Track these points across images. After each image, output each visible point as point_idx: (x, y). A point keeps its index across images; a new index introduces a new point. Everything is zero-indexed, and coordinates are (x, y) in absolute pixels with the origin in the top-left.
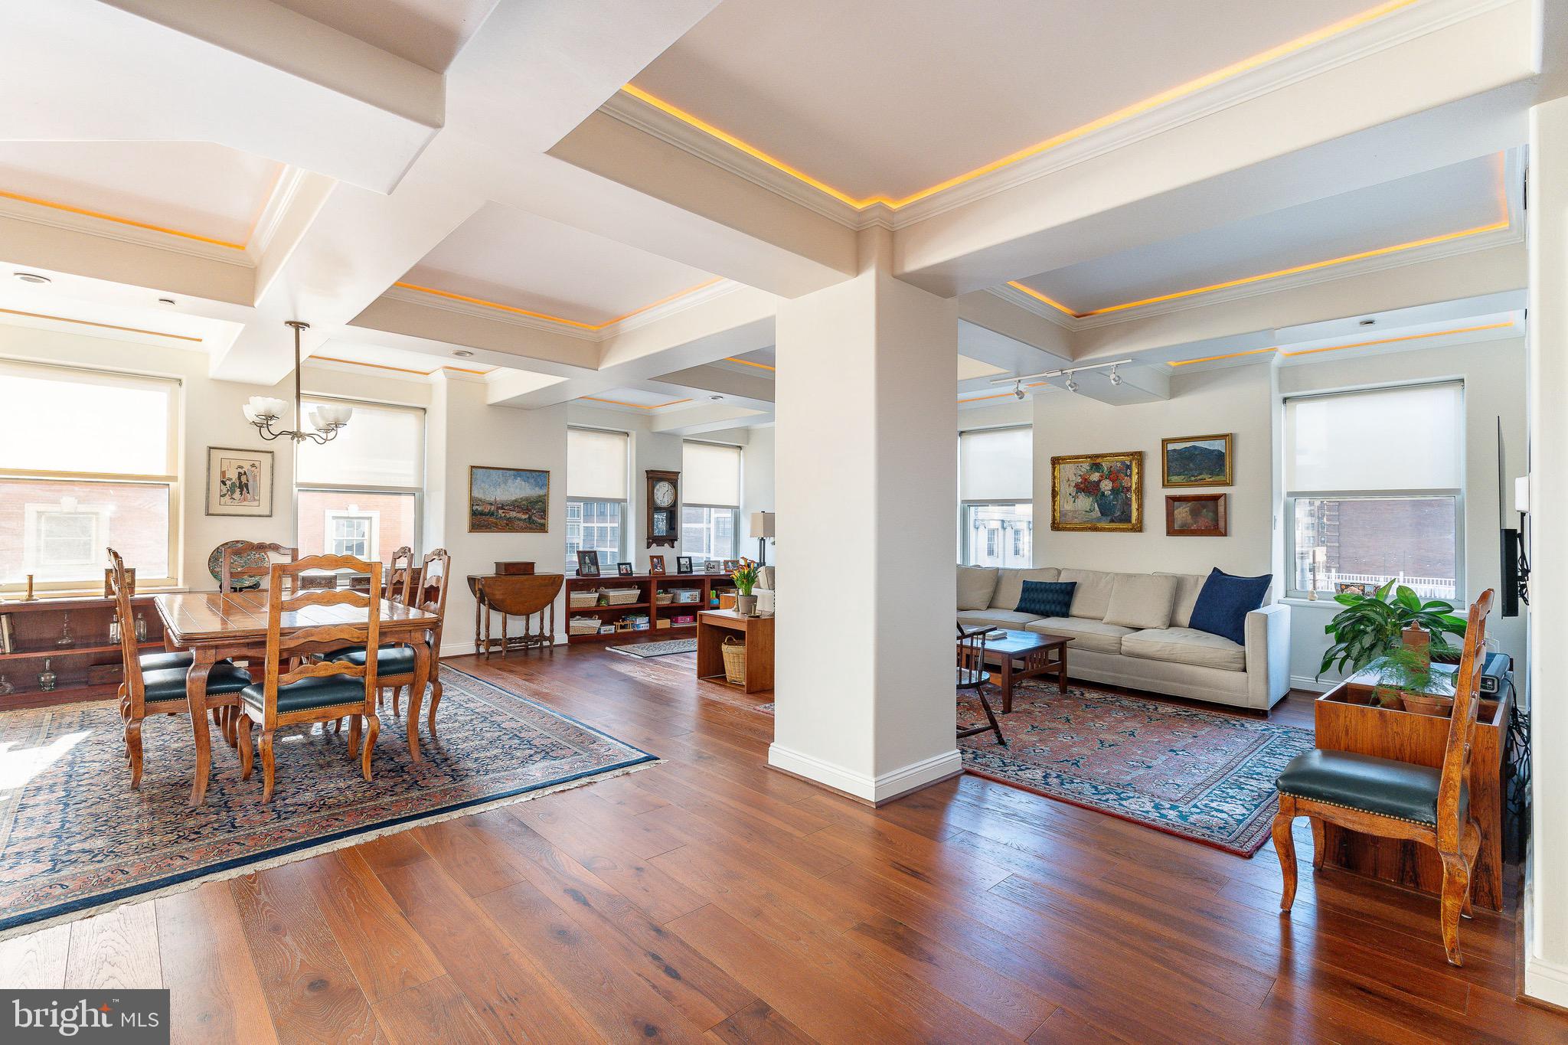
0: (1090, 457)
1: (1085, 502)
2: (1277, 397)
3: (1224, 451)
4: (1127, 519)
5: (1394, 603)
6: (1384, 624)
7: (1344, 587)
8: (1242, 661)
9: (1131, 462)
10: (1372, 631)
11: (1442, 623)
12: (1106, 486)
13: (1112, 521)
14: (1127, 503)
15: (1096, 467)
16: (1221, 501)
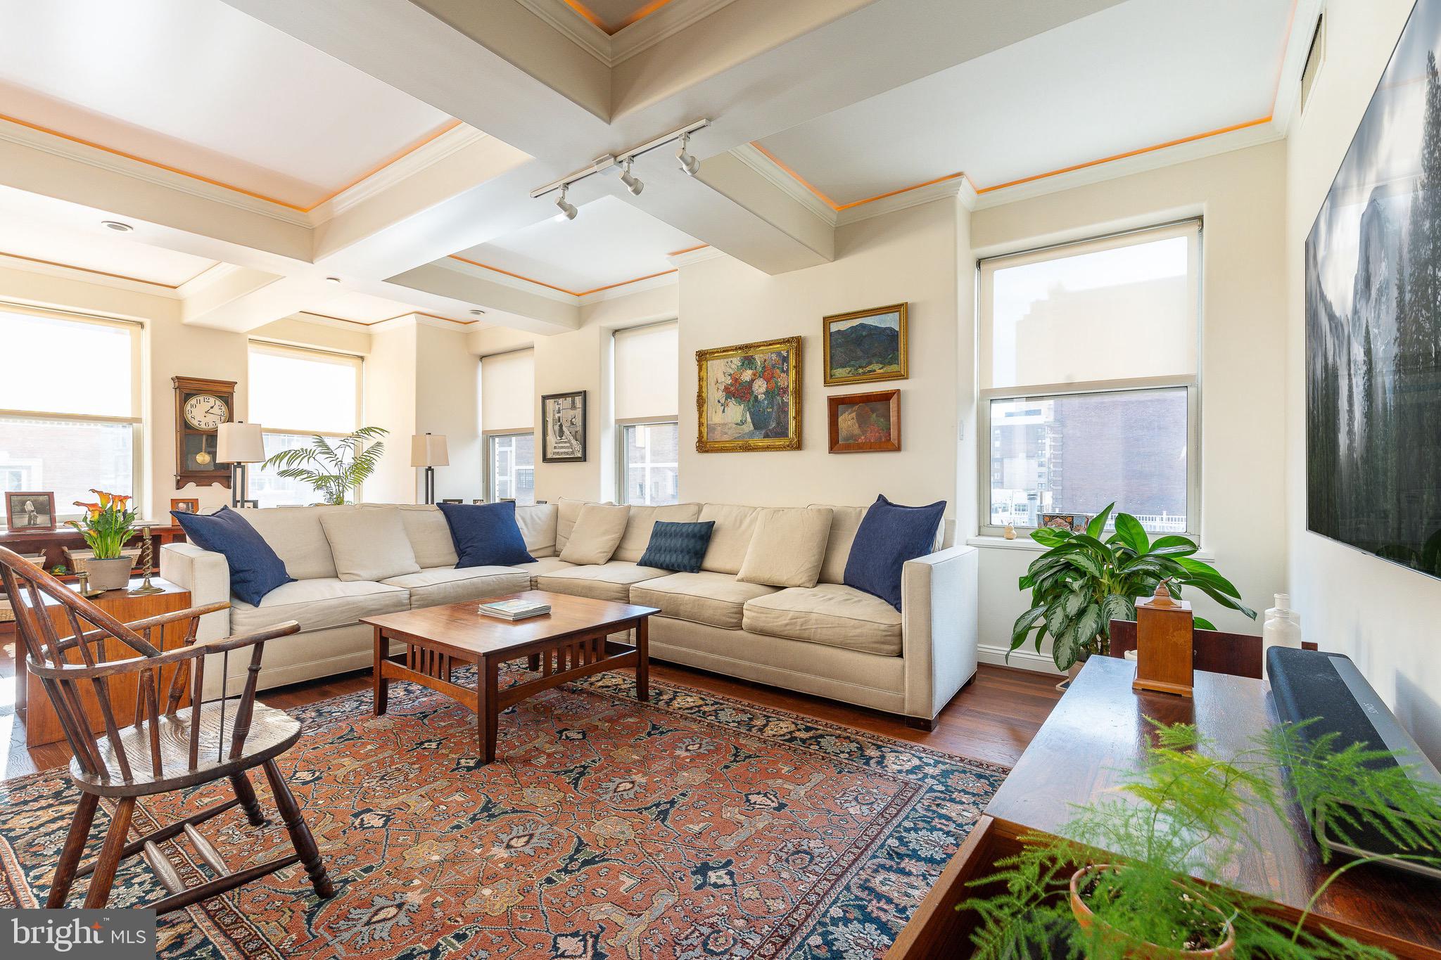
0: (740, 348)
1: (736, 412)
2: (966, 257)
3: (897, 329)
4: (783, 433)
5: (1112, 541)
6: (1097, 574)
7: (1047, 519)
8: (896, 640)
9: (788, 352)
10: (1082, 587)
11: (1176, 569)
12: (760, 387)
13: (766, 436)
14: (783, 409)
15: (748, 362)
16: (893, 403)
